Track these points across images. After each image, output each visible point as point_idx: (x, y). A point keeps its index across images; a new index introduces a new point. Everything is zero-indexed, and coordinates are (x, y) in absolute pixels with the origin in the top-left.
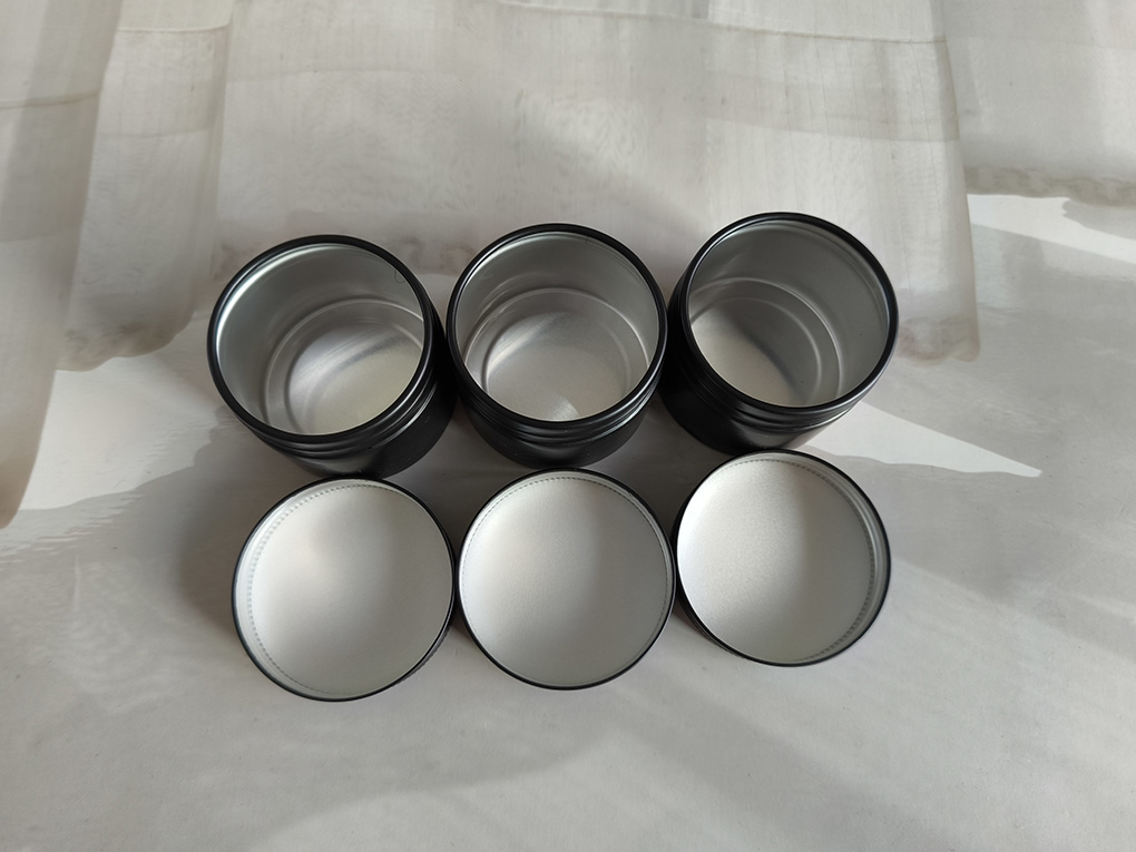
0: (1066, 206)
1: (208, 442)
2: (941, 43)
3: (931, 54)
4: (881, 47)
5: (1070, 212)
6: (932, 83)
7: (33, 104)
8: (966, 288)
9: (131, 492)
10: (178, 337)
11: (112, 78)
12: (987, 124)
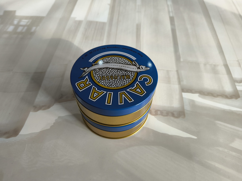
0: (199, 95)
2: (177, 71)
3: (176, 73)
4: (168, 71)
5: (199, 96)
6: (176, 77)
8: (183, 107)
9: (39, 132)
10: (51, 108)
12: (185, 83)
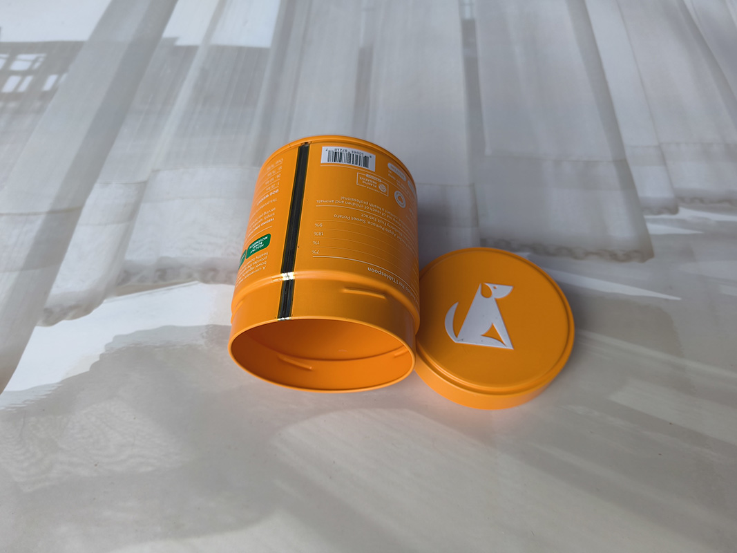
1: (98, 359)
2: (472, 186)
3: (467, 191)
4: (444, 188)
7: (52, 212)
9: (57, 383)
10: (94, 312)
11: (90, 202)
12: (491, 220)
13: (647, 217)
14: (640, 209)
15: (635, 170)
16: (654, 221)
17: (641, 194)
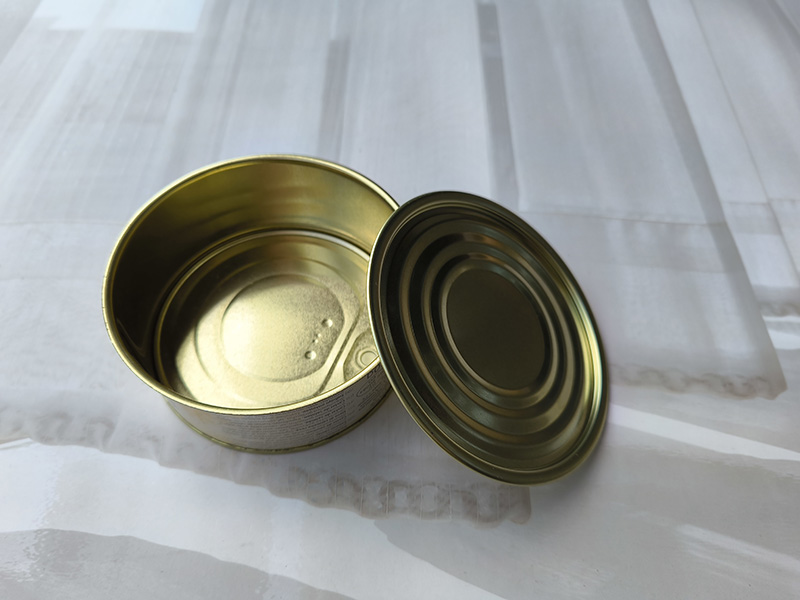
13: (767, 319)
14: (755, 305)
15: (741, 241)
16: (780, 327)
17: (754, 281)
